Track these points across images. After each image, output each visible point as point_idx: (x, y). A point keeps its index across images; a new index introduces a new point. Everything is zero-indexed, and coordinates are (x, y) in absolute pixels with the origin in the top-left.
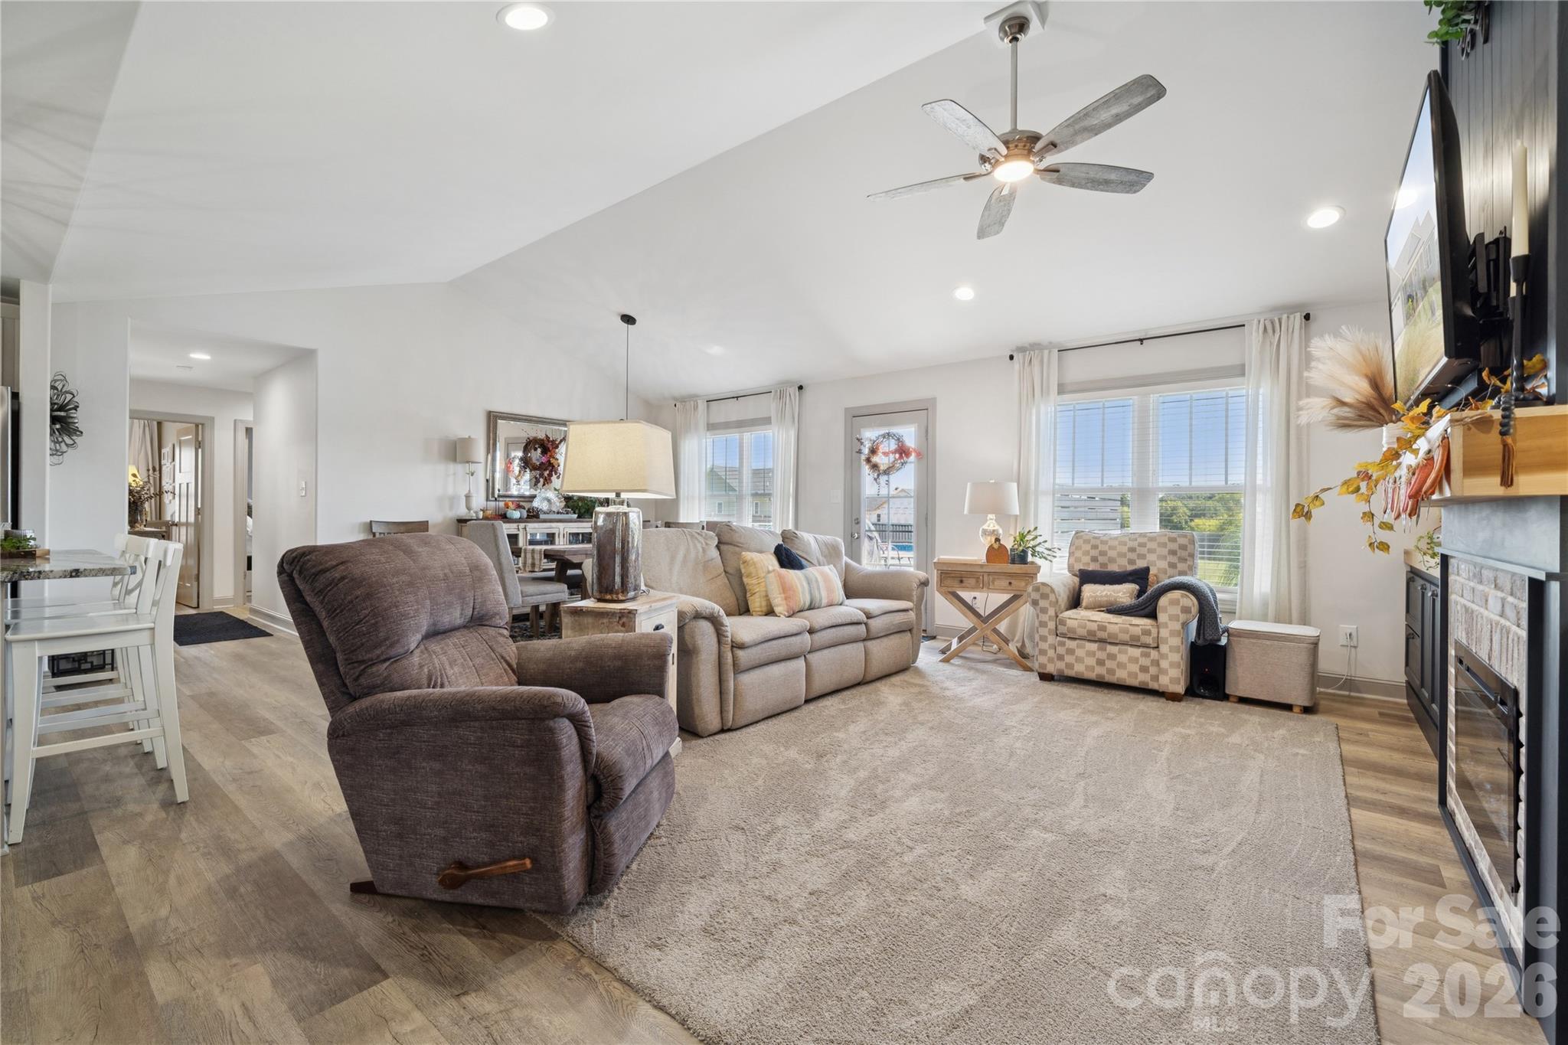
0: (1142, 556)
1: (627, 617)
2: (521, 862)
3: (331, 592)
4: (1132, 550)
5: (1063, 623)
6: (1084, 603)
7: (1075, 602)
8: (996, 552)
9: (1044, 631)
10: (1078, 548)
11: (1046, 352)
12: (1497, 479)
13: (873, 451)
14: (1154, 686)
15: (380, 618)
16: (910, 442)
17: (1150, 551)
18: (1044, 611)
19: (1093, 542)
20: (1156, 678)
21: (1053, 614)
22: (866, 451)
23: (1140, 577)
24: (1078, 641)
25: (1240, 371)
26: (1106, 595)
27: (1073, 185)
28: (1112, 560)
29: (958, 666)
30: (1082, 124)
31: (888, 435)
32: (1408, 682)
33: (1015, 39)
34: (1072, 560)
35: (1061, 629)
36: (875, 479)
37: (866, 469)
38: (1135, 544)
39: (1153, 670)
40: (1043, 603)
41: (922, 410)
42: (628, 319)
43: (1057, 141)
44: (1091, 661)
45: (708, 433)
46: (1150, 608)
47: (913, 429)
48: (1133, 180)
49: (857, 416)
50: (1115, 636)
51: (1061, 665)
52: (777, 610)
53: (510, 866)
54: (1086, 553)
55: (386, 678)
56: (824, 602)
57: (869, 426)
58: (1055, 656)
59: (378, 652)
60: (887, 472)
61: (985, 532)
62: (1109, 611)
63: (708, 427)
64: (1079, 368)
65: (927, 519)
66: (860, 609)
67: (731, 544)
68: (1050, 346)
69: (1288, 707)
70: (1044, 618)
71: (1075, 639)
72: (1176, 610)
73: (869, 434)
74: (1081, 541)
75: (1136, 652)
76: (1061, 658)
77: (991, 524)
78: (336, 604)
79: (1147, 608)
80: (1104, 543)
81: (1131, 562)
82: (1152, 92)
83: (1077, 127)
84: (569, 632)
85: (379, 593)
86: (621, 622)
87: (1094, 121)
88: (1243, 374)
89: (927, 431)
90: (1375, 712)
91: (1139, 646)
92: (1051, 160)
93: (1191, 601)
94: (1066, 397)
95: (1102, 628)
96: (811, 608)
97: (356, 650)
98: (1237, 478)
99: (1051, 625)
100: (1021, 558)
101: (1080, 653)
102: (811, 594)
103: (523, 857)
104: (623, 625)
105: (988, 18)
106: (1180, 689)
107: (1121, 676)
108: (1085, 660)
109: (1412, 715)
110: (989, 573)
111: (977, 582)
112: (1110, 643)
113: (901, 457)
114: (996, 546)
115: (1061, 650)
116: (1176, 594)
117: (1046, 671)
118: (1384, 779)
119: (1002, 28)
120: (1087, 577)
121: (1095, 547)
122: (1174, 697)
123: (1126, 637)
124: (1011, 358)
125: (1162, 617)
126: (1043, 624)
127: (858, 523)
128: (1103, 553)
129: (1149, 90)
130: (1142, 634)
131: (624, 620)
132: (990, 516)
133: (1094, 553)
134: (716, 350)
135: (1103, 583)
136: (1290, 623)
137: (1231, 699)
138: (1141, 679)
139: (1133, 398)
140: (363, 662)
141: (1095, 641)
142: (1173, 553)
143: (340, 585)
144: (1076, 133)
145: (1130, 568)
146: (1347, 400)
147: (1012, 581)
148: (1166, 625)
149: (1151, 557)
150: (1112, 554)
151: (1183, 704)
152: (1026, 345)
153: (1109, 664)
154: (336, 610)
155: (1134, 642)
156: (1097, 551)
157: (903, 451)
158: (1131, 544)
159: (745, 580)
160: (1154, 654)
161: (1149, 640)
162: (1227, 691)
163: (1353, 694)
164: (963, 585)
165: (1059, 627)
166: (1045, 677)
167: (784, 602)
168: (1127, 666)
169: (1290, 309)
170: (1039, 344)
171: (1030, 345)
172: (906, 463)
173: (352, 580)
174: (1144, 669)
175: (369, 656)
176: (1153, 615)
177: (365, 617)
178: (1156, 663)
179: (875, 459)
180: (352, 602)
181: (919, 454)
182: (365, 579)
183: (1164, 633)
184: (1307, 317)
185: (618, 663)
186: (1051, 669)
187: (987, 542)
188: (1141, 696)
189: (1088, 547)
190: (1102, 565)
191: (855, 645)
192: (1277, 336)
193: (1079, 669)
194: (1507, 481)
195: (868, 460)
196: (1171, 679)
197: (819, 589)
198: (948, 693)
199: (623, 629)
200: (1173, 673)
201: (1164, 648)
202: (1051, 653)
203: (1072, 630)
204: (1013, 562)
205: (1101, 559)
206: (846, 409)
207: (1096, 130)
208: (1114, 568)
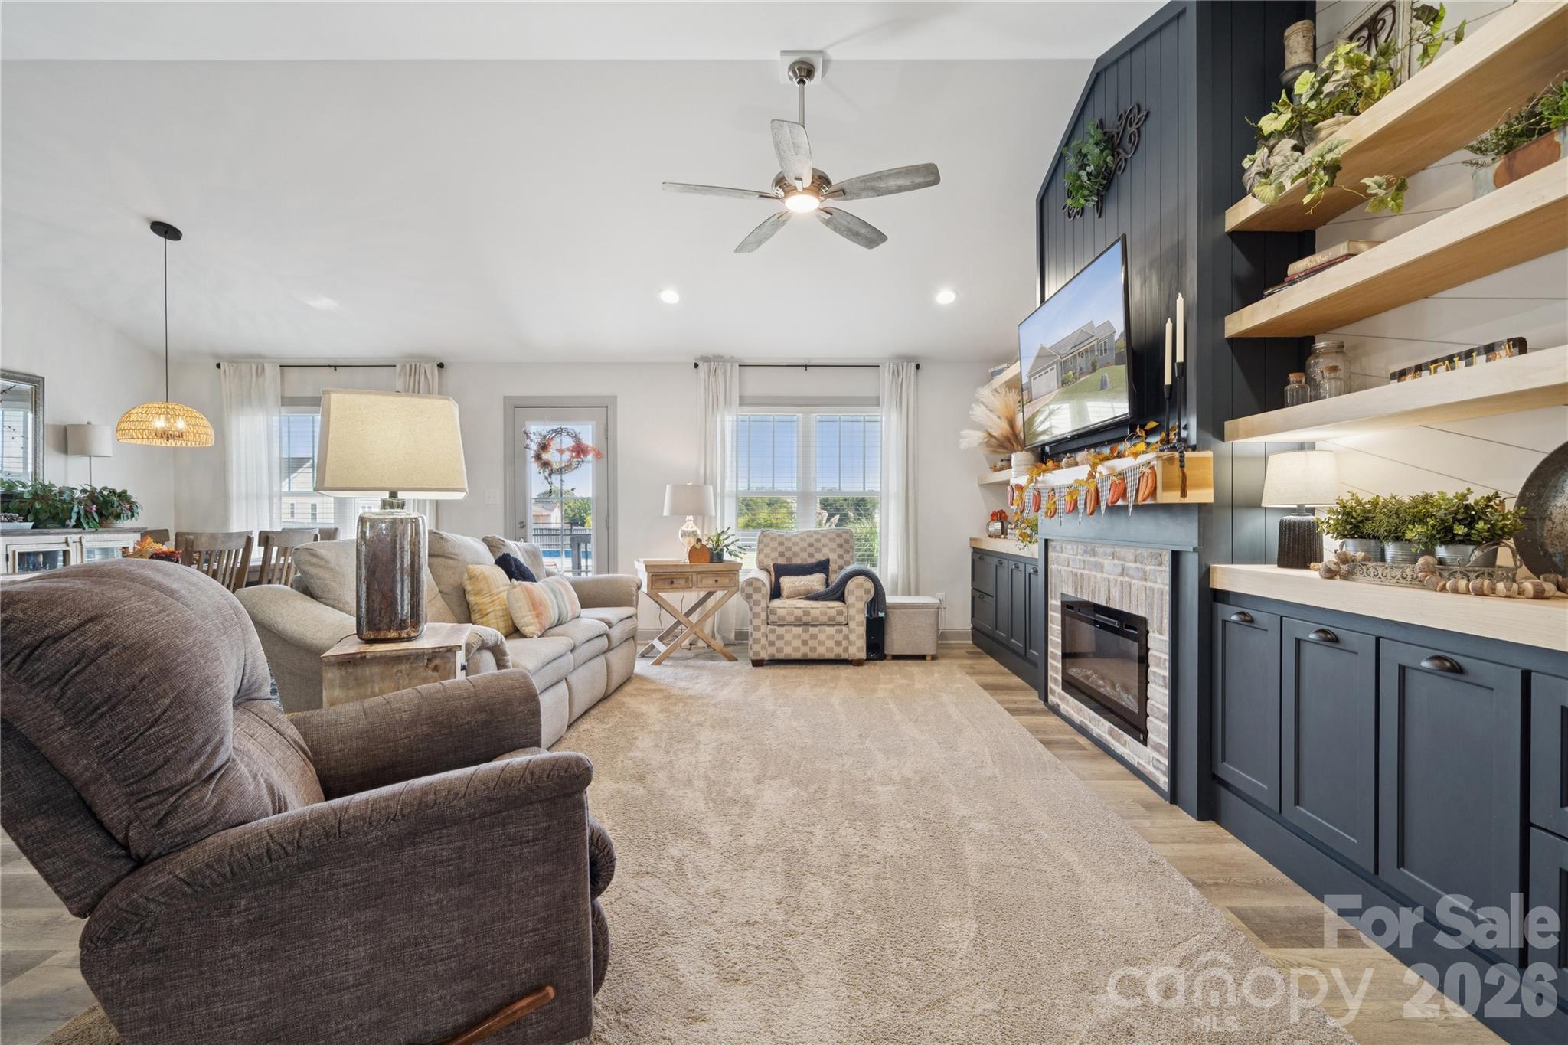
0: (818, 550)
1: (441, 658)
2: (540, 995)
3: (84, 676)
4: (811, 545)
5: (773, 612)
6: (785, 593)
7: (776, 593)
8: (696, 553)
9: (756, 622)
10: (766, 545)
11: (729, 365)
12: (1179, 493)
13: (544, 447)
14: (845, 656)
15: (192, 709)
16: (588, 440)
17: (824, 545)
18: (757, 603)
19: (779, 539)
20: (846, 649)
21: (765, 605)
22: (534, 447)
23: (823, 567)
24: (786, 627)
25: (876, 402)
26: (804, 585)
27: (835, 229)
28: (796, 555)
29: (671, 666)
30: (873, 184)
31: (559, 432)
32: (974, 628)
33: (802, 82)
34: (762, 556)
35: (773, 618)
36: (546, 478)
37: (534, 467)
38: (812, 540)
39: (845, 643)
40: (756, 597)
41: (603, 408)
42: (166, 231)
43: (847, 190)
44: (797, 643)
45: (283, 409)
46: (838, 594)
47: (590, 426)
48: (872, 237)
49: (518, 408)
50: (817, 619)
51: (772, 650)
52: (526, 630)
53: (522, 1009)
54: (775, 549)
55: (217, 808)
56: (570, 615)
57: (541, 419)
58: (767, 643)
59: (196, 766)
60: (560, 471)
61: (684, 534)
62: (809, 598)
63: (282, 402)
64: (757, 384)
65: (607, 522)
66: (599, 619)
67: (442, 556)
68: (732, 360)
69: (923, 657)
70: (757, 609)
71: (783, 625)
72: (860, 592)
73: (537, 429)
74: (769, 539)
75: (831, 630)
76: (772, 644)
77: (690, 525)
78: (97, 698)
79: (837, 593)
80: (788, 540)
81: (811, 555)
82: (931, 178)
83: (868, 184)
84: (337, 693)
85: (178, 665)
86: (432, 665)
87: (881, 184)
88: (878, 405)
89: (607, 430)
90: (963, 652)
91: (834, 625)
92: (832, 203)
93: (869, 585)
94: (745, 408)
95: (807, 613)
96: (558, 624)
97: (154, 772)
98: (873, 485)
99: (763, 615)
100: (716, 556)
101: (788, 637)
102: (559, 607)
103: (539, 988)
104: (436, 669)
105: (784, 52)
106: (863, 655)
107: (822, 652)
108: (792, 643)
109: (980, 650)
110: (698, 573)
111: (686, 582)
112: (812, 625)
113: (578, 455)
114: (698, 546)
115: (772, 637)
116: (860, 579)
117: (759, 658)
118: (1007, 694)
119: (792, 68)
120: (781, 571)
121: (781, 544)
122: (858, 663)
123: (824, 619)
124: (696, 365)
125: (850, 599)
126: (756, 616)
127: (523, 527)
128: (789, 549)
129: (929, 175)
130: (804, 615)
131: (437, 661)
132: (690, 517)
133: (781, 549)
134: (324, 303)
135: (798, 574)
136: (897, 595)
137: (888, 658)
138: (837, 652)
139: (798, 415)
140: (172, 791)
141: (800, 625)
142: (840, 546)
143: (103, 660)
144: (865, 189)
145: (813, 561)
146: (994, 434)
147: (718, 579)
148: (853, 605)
149: (825, 550)
150: (796, 549)
151: (865, 667)
152: (711, 357)
153: (812, 643)
154: (97, 708)
155: (832, 623)
156: (784, 547)
157: (579, 450)
158: (809, 540)
159: (471, 599)
160: (845, 629)
161: (841, 619)
162: (886, 652)
163: (944, 642)
164: (674, 585)
165: (771, 617)
166: (758, 663)
167: (536, 620)
168: (826, 643)
169: (908, 359)
170: (722, 357)
171: (714, 357)
172: (583, 461)
173: (125, 648)
174: (838, 643)
175: (181, 777)
176: (841, 598)
177: (165, 711)
178: (846, 637)
179: (545, 456)
180: (134, 688)
181: (598, 455)
182: (148, 645)
183: (852, 611)
184: (918, 367)
185: (481, 717)
186: (764, 655)
187: (687, 543)
188: (835, 666)
189: (775, 544)
190: (788, 559)
191: (598, 659)
192: (901, 377)
193: (789, 652)
194: (1184, 494)
195: (538, 457)
196: (858, 648)
197: (564, 601)
198: (689, 693)
199: (435, 674)
200: (857, 647)
201: (852, 624)
202: (763, 641)
203: (782, 618)
204: (711, 561)
205: (787, 554)
206: (505, 398)
207: (880, 192)
208: (797, 561)
